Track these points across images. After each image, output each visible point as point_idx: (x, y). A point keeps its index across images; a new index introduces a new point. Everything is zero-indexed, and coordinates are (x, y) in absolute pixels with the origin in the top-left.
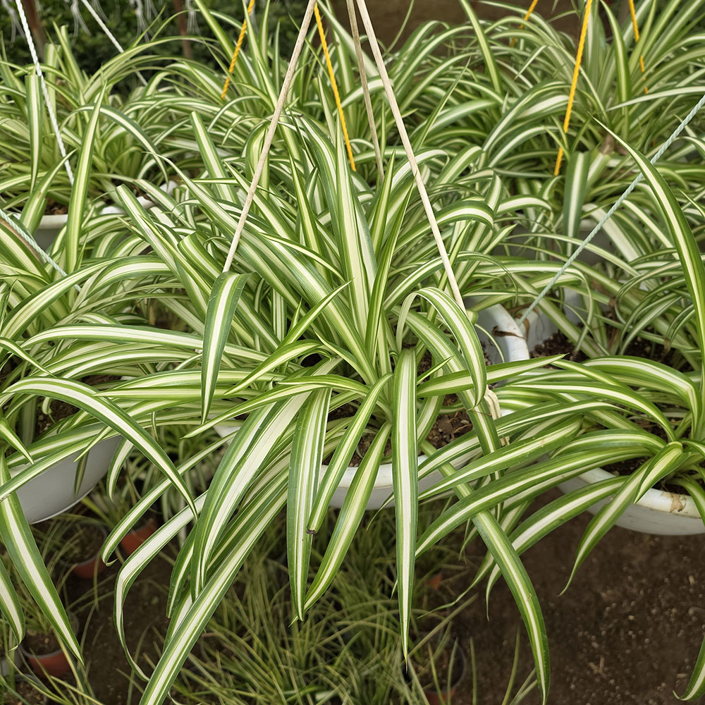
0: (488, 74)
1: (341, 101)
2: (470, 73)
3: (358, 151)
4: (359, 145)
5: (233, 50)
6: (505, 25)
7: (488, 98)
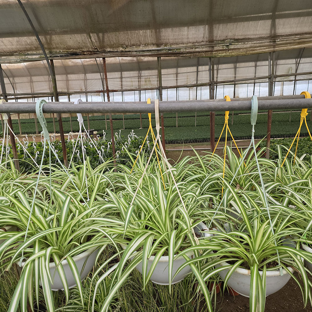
0: (203, 168)
1: (162, 174)
2: (198, 168)
3: (167, 186)
4: (167, 185)
5: (135, 162)
6: (207, 156)
7: (203, 174)
